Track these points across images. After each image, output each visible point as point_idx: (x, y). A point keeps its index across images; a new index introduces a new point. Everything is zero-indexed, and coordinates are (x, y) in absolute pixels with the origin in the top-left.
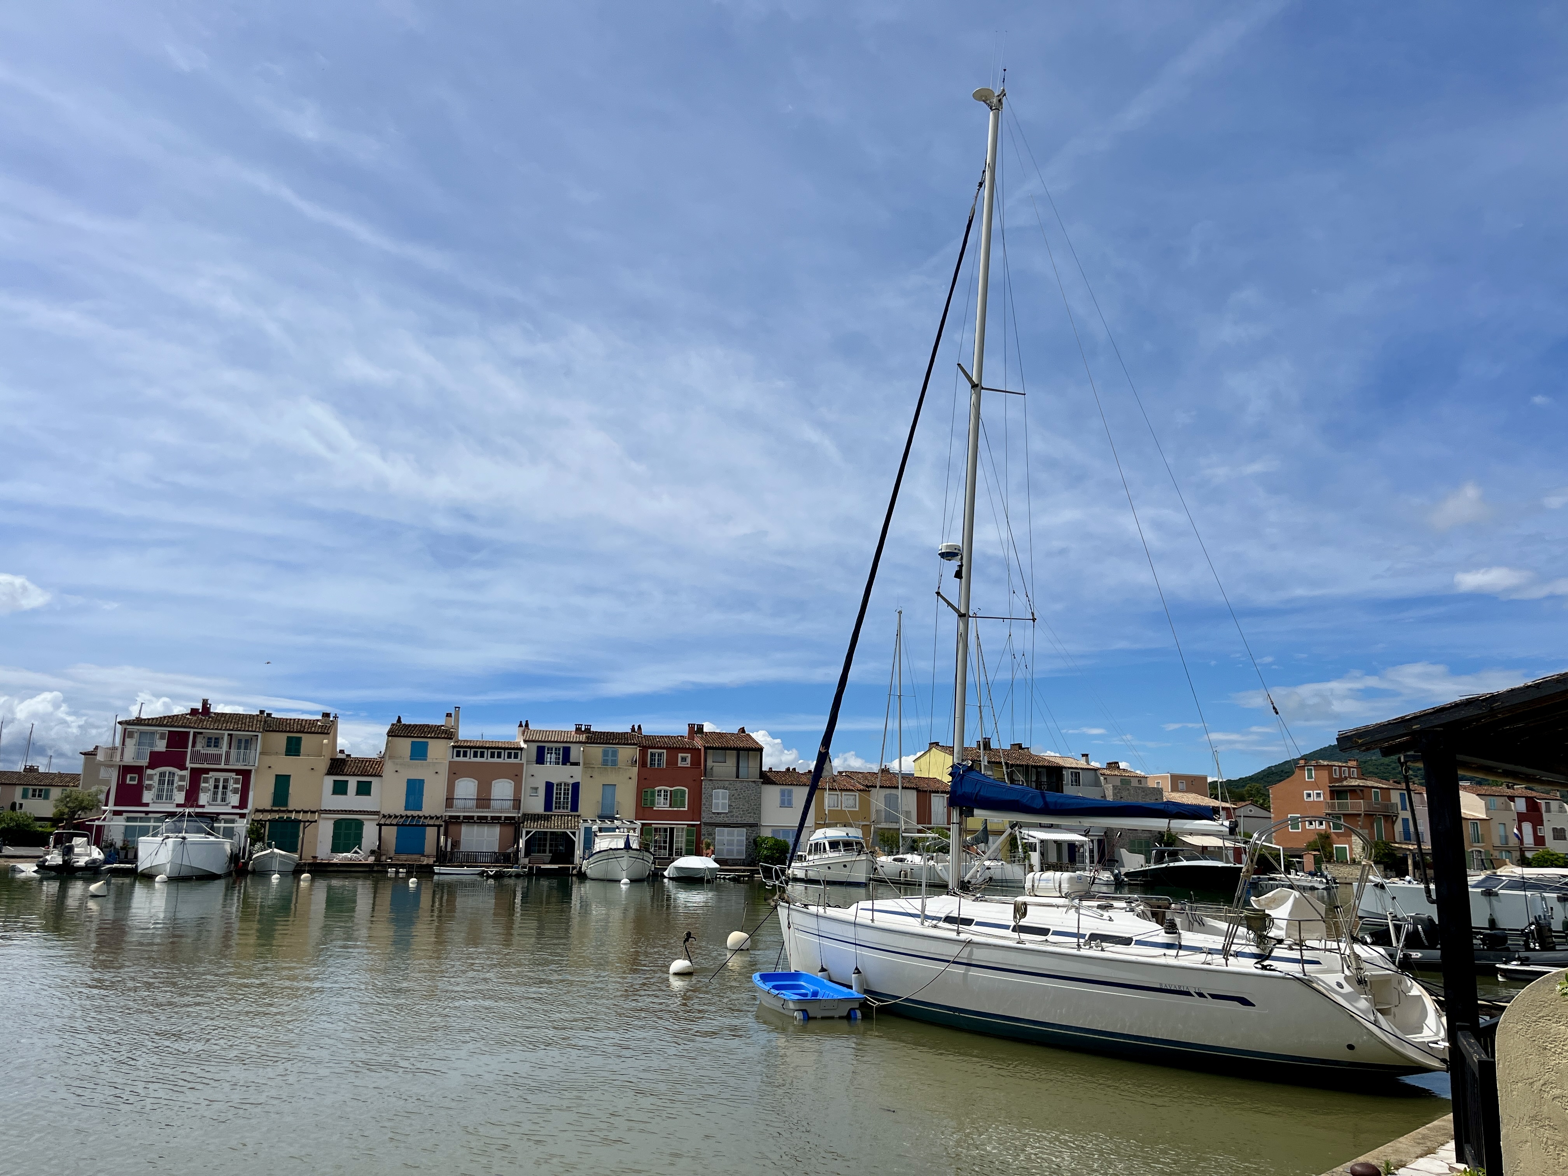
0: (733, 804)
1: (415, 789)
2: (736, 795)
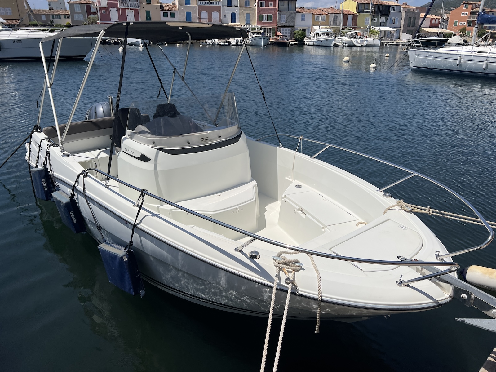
0: (287, 20)
1: (189, 15)
2: (288, 17)
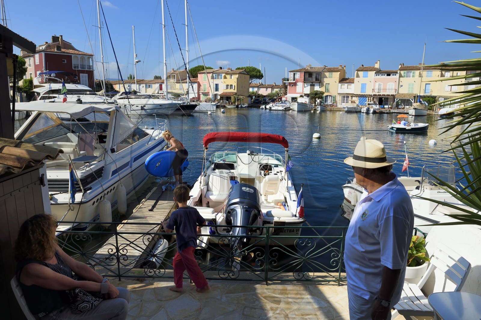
1: (363, 86)
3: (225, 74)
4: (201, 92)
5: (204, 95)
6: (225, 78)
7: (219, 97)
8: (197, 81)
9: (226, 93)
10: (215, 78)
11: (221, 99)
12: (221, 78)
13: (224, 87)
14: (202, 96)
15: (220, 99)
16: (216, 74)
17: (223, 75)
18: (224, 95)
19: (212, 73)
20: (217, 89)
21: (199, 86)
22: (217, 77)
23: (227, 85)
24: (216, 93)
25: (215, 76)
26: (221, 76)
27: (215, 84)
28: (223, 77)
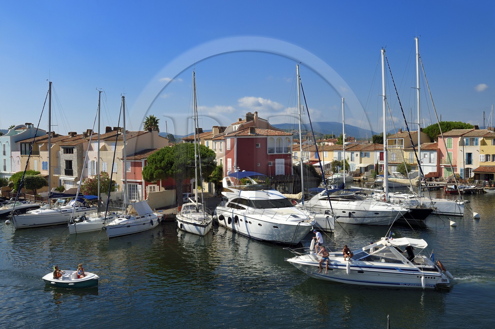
3: (484, 137)
4: (443, 165)
5: (447, 169)
6: (484, 143)
7: (473, 175)
8: (436, 149)
9: (486, 167)
10: (467, 144)
11: (477, 176)
12: (477, 144)
13: (482, 158)
14: (444, 170)
15: (475, 178)
16: (468, 138)
17: (480, 139)
18: (481, 172)
19: (461, 136)
20: (469, 161)
21: (440, 156)
22: (469, 142)
23: (487, 156)
24: (467, 166)
25: (467, 140)
26: (477, 140)
27: (467, 153)
28: (479, 143)
